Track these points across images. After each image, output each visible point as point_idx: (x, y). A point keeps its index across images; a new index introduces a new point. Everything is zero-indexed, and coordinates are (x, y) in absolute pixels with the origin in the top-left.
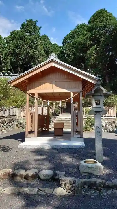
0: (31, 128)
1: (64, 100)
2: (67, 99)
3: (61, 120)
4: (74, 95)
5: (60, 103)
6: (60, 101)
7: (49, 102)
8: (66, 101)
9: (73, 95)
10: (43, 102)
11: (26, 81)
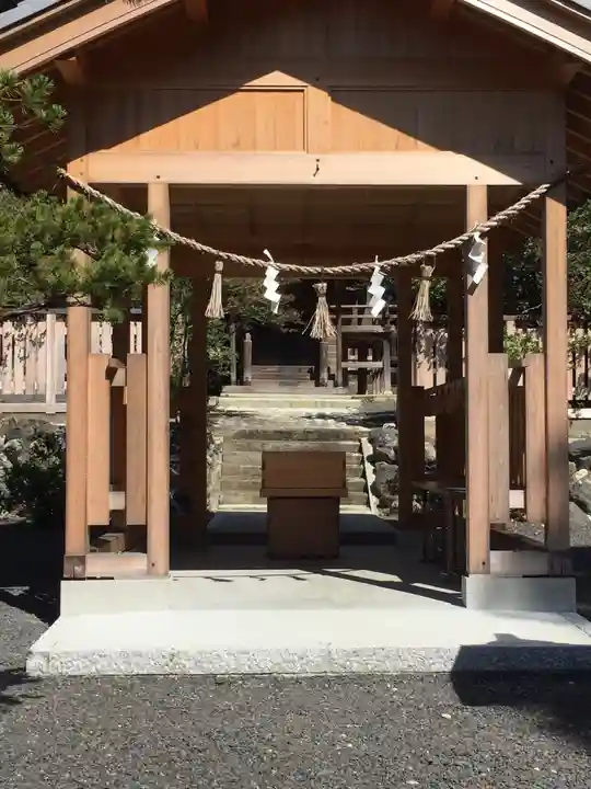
0: (116, 501)
1: (412, 258)
2: (438, 249)
3: (260, 427)
4: (501, 216)
5: (377, 278)
6: (377, 265)
7: (272, 273)
8: (429, 260)
9: (491, 213)
10: (220, 266)
11: (69, 71)
